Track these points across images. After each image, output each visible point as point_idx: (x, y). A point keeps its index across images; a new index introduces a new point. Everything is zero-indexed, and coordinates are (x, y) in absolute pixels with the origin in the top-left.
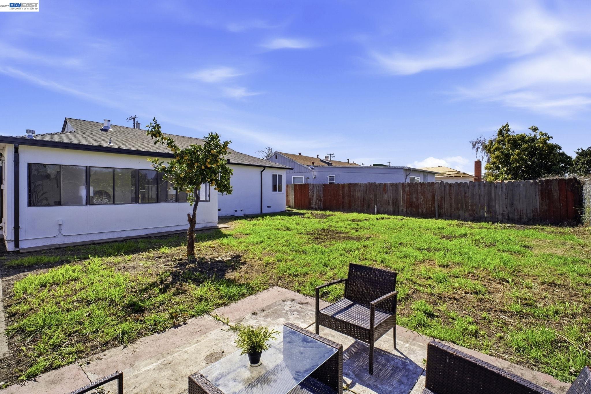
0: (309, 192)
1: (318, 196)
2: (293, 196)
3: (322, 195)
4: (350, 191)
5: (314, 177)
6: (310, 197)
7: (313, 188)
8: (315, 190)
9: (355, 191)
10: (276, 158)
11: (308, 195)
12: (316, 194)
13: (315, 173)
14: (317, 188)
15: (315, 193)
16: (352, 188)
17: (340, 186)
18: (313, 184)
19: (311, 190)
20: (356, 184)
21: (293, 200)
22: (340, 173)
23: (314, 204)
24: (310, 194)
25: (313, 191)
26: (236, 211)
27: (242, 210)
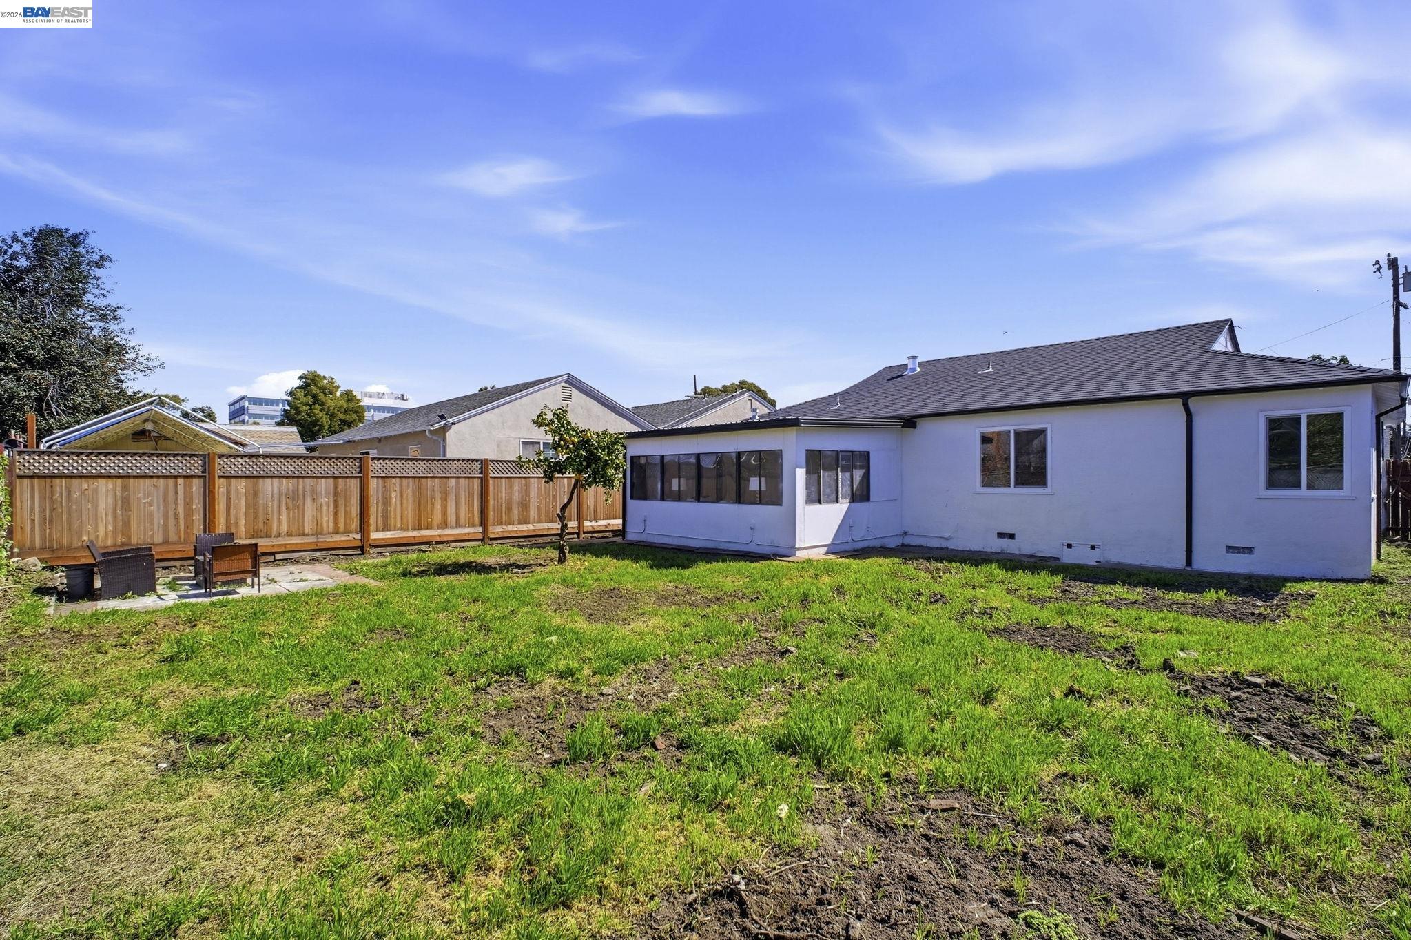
26: (1069, 546)
27: (1093, 547)
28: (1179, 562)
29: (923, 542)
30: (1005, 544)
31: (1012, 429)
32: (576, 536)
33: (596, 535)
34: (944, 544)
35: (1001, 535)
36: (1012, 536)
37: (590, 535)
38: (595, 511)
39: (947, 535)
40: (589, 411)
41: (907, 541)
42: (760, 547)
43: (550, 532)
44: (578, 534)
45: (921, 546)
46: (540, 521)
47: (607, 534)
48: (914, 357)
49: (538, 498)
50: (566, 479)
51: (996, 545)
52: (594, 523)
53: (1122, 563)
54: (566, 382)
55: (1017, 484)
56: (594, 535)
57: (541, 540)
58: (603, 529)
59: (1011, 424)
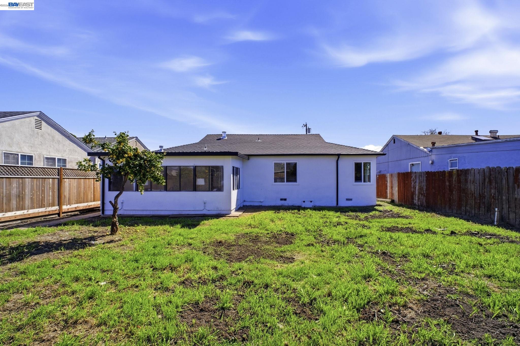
0: (411, 183)
1: (421, 189)
2: (397, 188)
3: (425, 188)
4: (459, 181)
5: (430, 162)
6: (412, 190)
7: (416, 178)
8: (418, 181)
9: (467, 182)
10: (394, 143)
11: (411, 187)
12: (419, 186)
13: (433, 157)
14: (419, 178)
15: (417, 184)
16: (463, 178)
17: (447, 174)
18: (416, 172)
19: (414, 180)
20: (468, 170)
21: (396, 192)
22: (465, 155)
23: (417, 199)
24: (412, 186)
25: (416, 182)
26: (304, 202)
27: (311, 202)
28: (335, 204)
29: (252, 204)
30: (283, 203)
31: (285, 162)
32: (57, 216)
33: (70, 214)
34: (260, 204)
35: (281, 200)
36: (285, 200)
37: (65, 214)
38: (69, 199)
39: (262, 201)
40: (53, 137)
41: (246, 204)
42: (210, 211)
43: (40, 215)
44: (59, 214)
45: (251, 206)
46: (33, 208)
47: (76, 213)
48: (225, 132)
49: (31, 191)
50: (51, 179)
51: (280, 203)
52: (69, 207)
53: (320, 206)
54: (38, 116)
55: (287, 181)
56: (68, 214)
57: (34, 220)
58: (74, 210)
59: (284, 161)
